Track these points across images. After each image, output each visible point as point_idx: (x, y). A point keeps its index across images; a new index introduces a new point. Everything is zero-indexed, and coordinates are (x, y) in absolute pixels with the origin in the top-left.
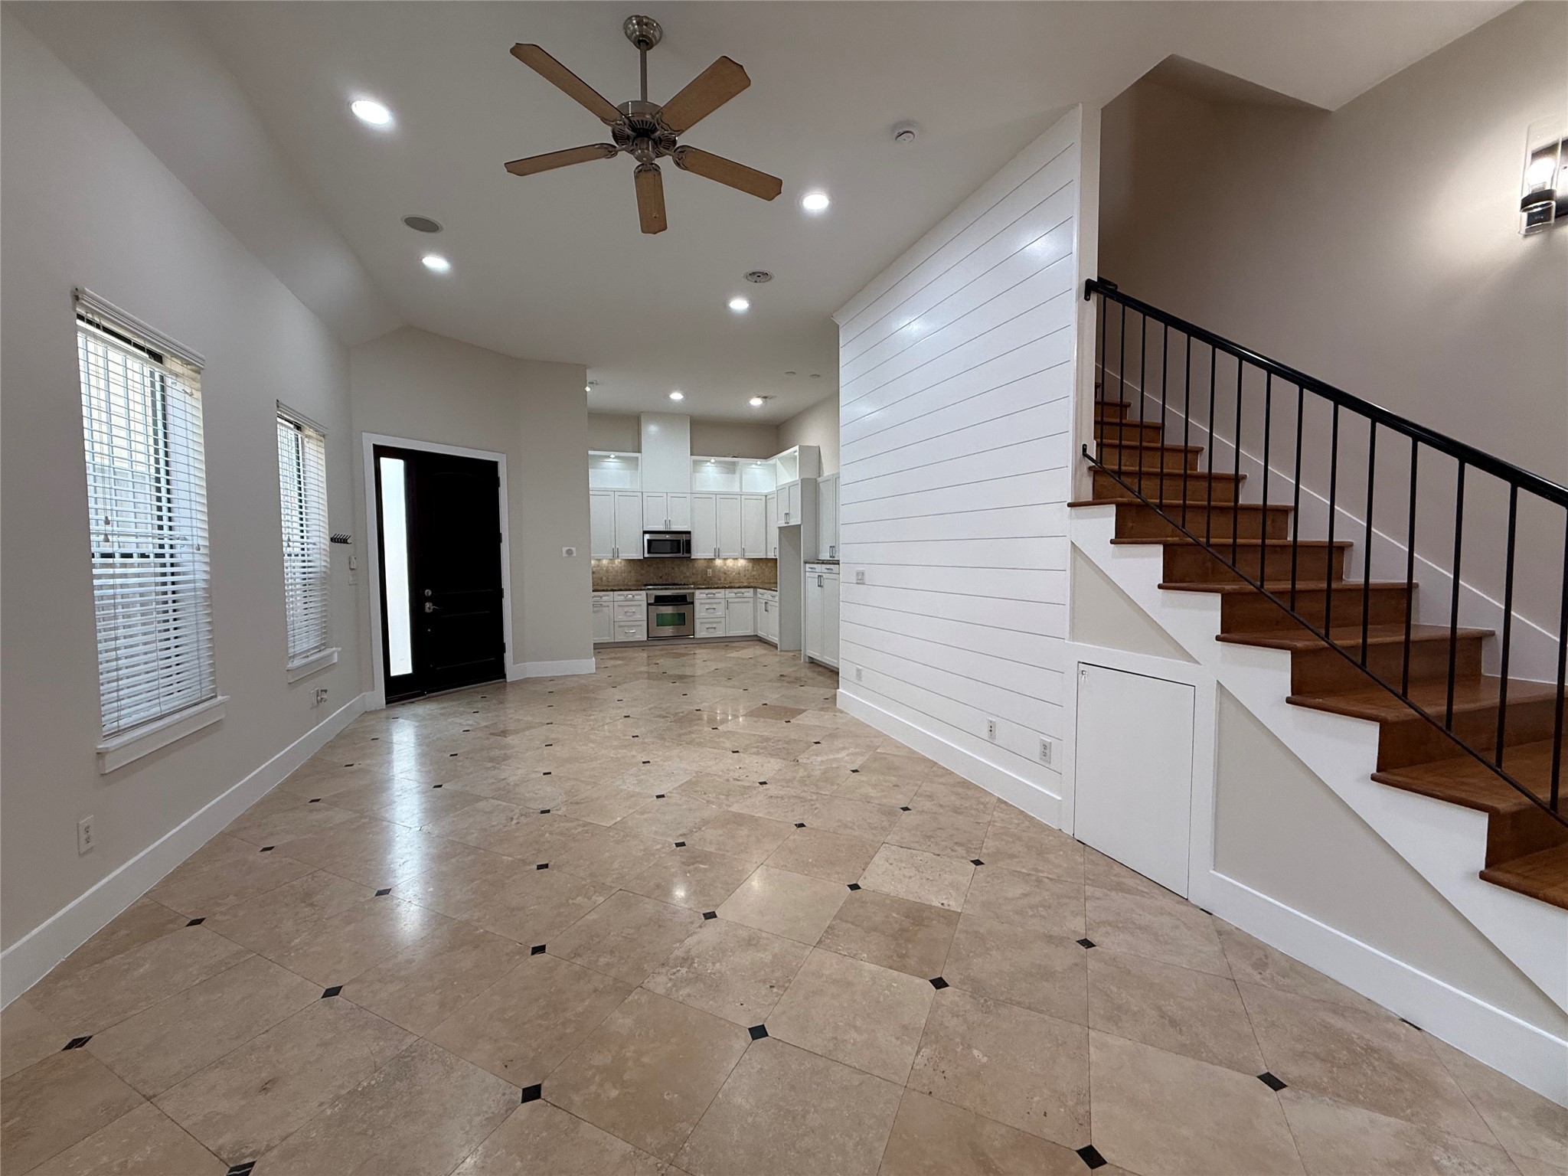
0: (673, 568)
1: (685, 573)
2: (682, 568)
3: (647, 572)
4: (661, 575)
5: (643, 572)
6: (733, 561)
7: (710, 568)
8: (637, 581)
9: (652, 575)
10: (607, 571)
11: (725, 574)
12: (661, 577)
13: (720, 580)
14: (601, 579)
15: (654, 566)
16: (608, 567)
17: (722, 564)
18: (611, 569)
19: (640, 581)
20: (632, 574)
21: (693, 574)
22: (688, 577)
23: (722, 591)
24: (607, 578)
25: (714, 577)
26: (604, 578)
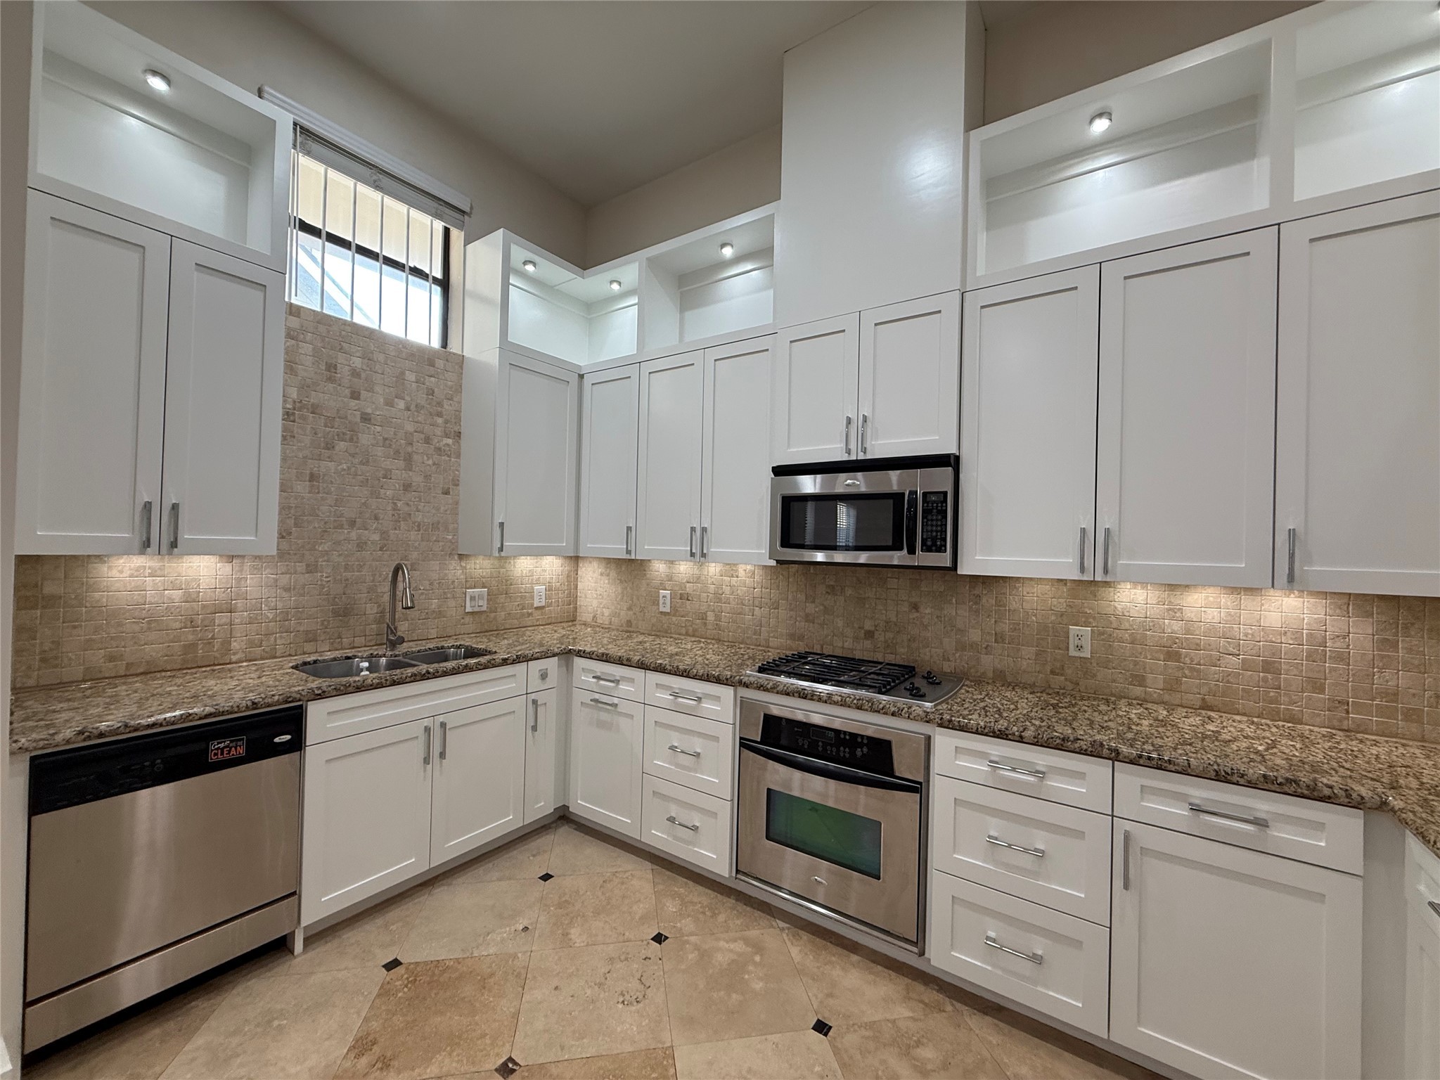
0: (915, 607)
1: (962, 631)
2: (949, 610)
3: (826, 610)
4: (868, 625)
5: (811, 608)
6: (1226, 600)
7: (1082, 618)
8: (792, 636)
9: (840, 623)
10: (718, 596)
11: (1172, 655)
12: (870, 635)
13: (1140, 680)
14: (703, 617)
15: (849, 592)
16: (720, 586)
17: (1155, 611)
18: (727, 590)
19: (801, 638)
20: (782, 613)
21: (999, 638)
22: (973, 646)
23: (1098, 769)
24: (718, 618)
25: (1106, 664)
26: (711, 616)
